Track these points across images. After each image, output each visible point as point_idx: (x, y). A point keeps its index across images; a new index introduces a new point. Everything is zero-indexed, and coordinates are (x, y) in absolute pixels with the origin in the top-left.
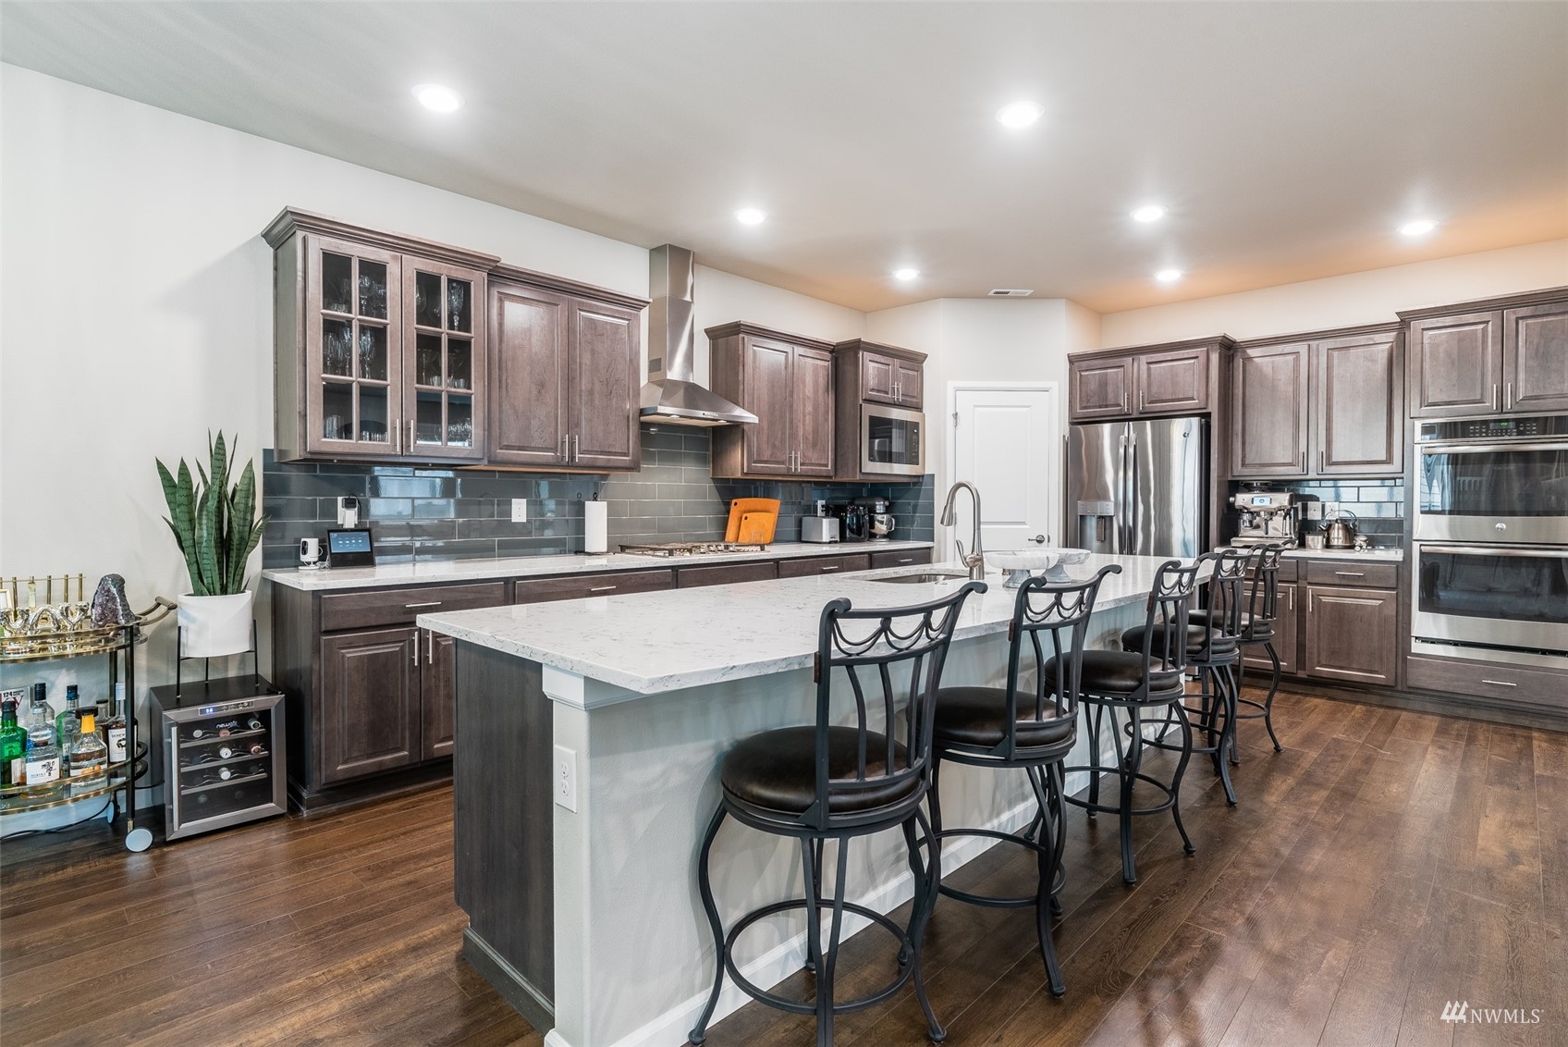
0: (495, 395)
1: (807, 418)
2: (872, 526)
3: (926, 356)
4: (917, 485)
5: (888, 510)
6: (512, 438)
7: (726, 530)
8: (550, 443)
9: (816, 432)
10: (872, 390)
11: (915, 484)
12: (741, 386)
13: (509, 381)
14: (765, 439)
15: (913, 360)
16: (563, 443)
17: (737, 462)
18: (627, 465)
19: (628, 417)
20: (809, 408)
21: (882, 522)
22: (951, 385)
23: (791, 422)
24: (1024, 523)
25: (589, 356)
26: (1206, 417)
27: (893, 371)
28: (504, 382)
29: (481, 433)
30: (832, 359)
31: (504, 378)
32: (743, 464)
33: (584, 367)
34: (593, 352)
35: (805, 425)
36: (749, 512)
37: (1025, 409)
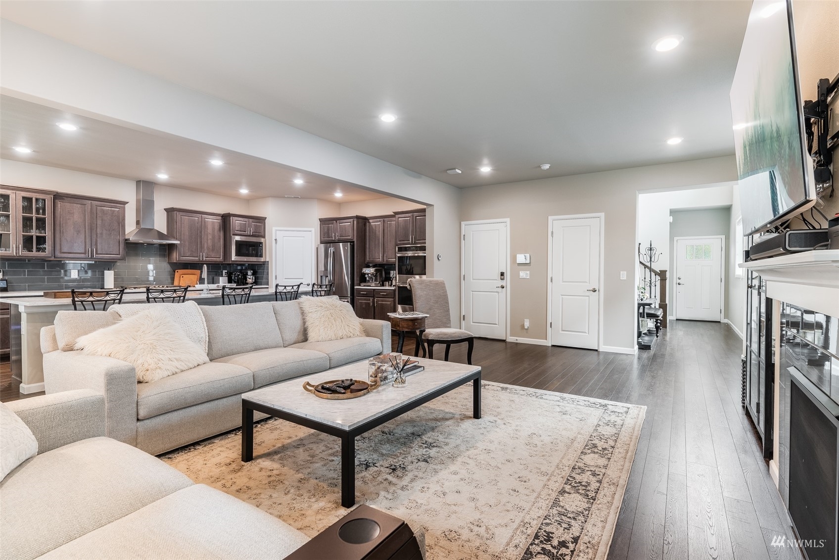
0: (57, 236)
1: (209, 241)
2: (246, 280)
3: (266, 218)
4: (264, 265)
5: (253, 274)
6: (65, 250)
7: (174, 281)
8: (83, 251)
9: (213, 246)
10: (237, 231)
11: (263, 264)
12: (175, 230)
13: (64, 231)
14: (187, 248)
15: (261, 220)
16: (89, 251)
17: (175, 257)
18: (119, 258)
19: (119, 242)
20: (210, 237)
21: (250, 279)
22: (274, 229)
23: (201, 242)
24: (302, 279)
25: (101, 221)
26: (352, 242)
27: (249, 224)
28: (62, 231)
29: (51, 248)
30: (222, 219)
31: (62, 230)
32: (176, 258)
33: (98, 225)
34: (102, 220)
35: (208, 242)
36: (185, 274)
37: (302, 238)
